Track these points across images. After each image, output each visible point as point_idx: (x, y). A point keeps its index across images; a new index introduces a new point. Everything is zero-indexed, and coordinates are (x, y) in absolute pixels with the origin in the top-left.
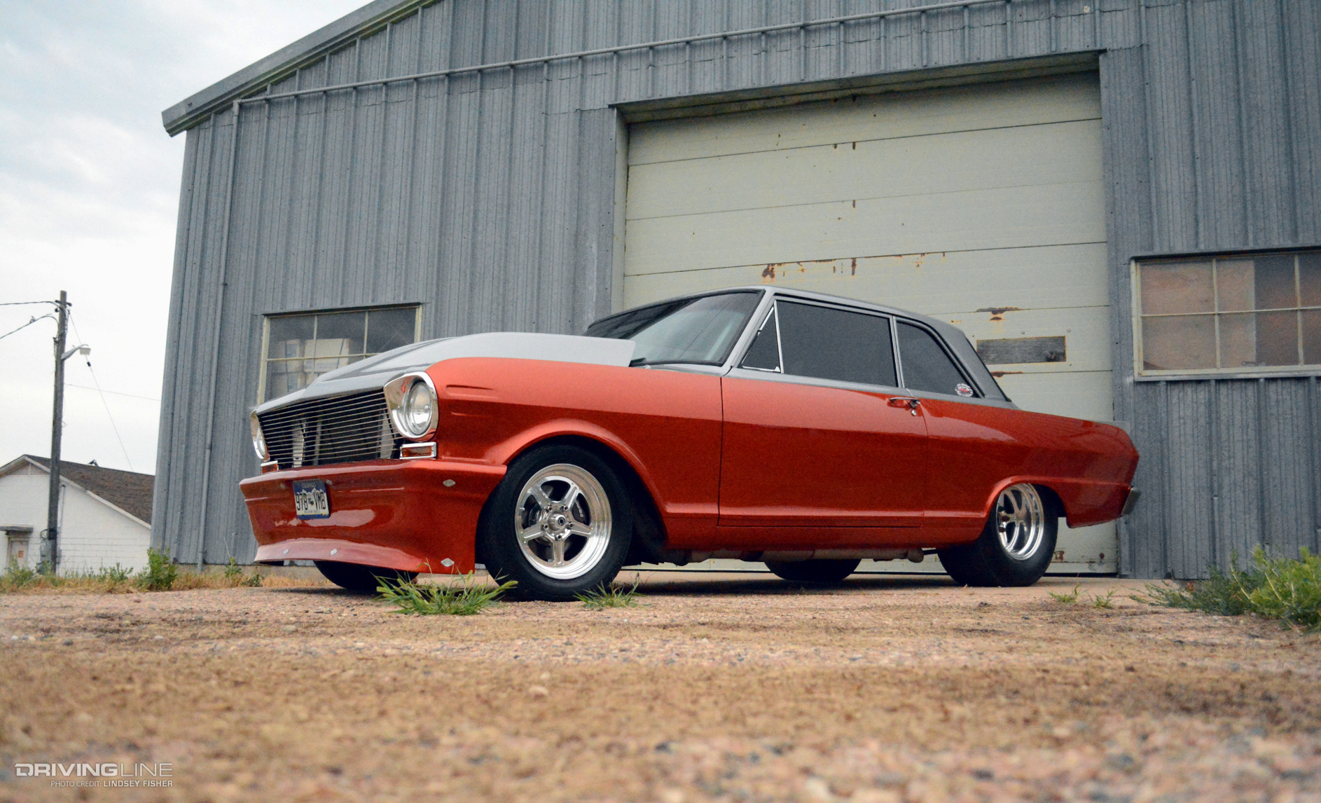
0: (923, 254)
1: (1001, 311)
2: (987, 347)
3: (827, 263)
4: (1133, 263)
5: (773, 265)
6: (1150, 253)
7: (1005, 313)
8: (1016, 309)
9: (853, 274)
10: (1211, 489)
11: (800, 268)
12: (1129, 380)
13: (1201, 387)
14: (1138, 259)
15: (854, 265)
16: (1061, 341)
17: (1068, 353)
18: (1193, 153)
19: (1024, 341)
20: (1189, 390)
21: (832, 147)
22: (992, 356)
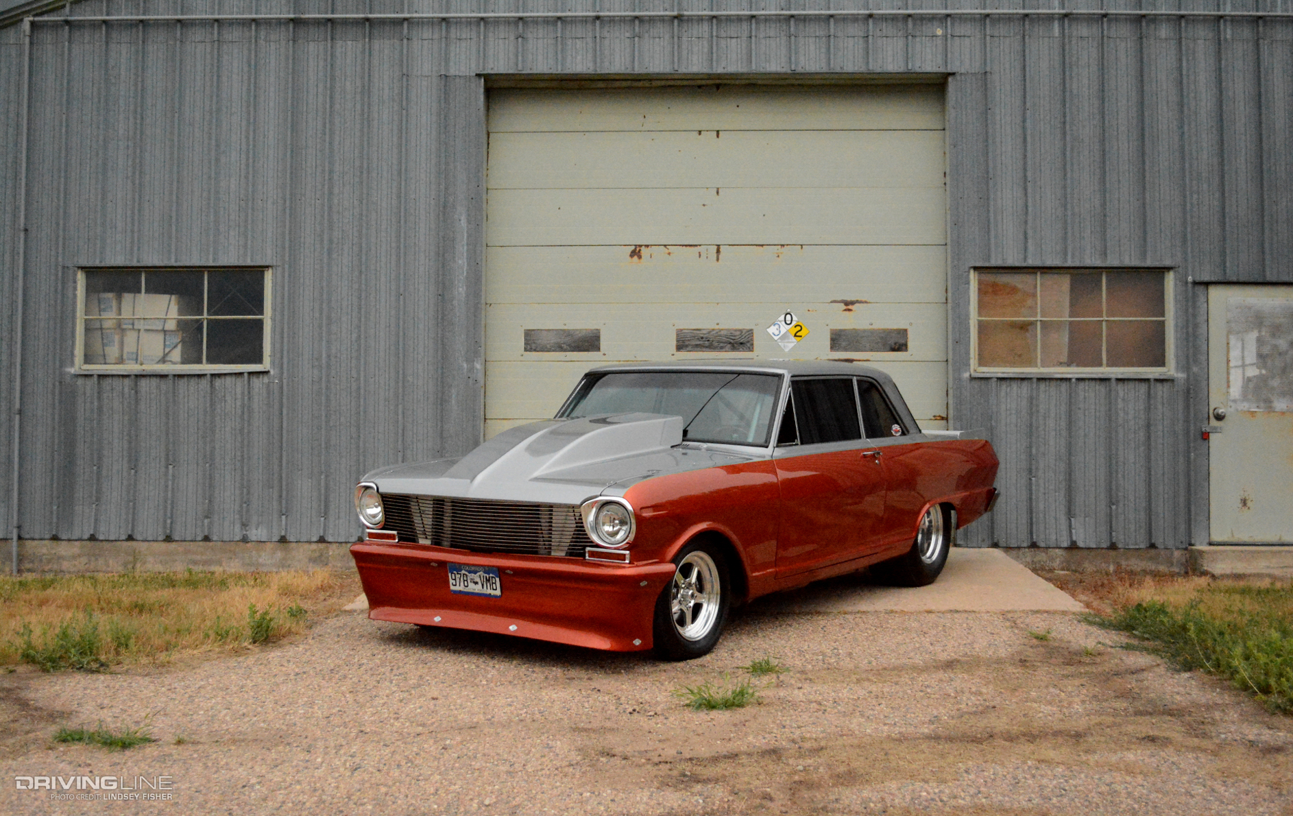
0: (783, 245)
1: (852, 303)
2: (840, 335)
3: (692, 248)
4: (972, 271)
5: (641, 246)
6: (987, 264)
7: (857, 305)
8: (866, 302)
9: (718, 260)
10: (1030, 471)
11: (667, 251)
12: (966, 375)
13: (1025, 383)
14: (975, 268)
15: (718, 251)
16: (904, 333)
17: (910, 344)
18: (1025, 176)
19: (872, 332)
20: (1015, 385)
21: (696, 133)
22: (844, 344)
